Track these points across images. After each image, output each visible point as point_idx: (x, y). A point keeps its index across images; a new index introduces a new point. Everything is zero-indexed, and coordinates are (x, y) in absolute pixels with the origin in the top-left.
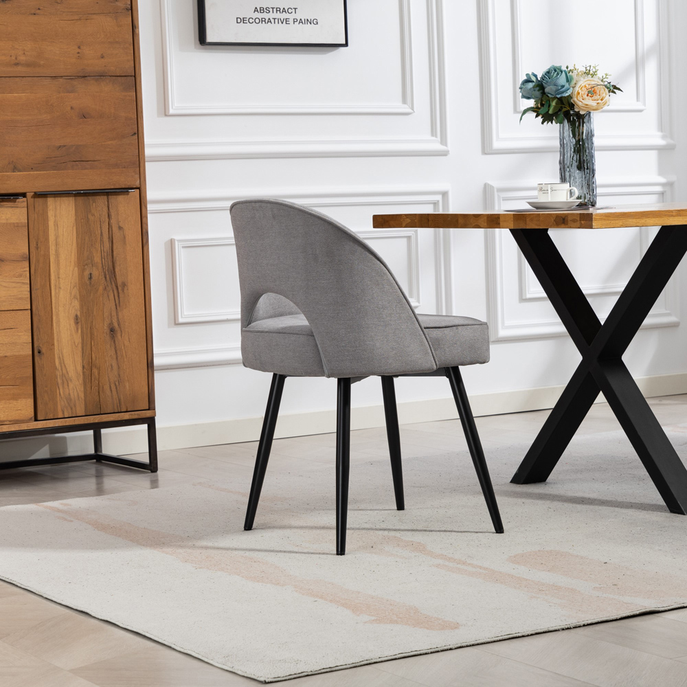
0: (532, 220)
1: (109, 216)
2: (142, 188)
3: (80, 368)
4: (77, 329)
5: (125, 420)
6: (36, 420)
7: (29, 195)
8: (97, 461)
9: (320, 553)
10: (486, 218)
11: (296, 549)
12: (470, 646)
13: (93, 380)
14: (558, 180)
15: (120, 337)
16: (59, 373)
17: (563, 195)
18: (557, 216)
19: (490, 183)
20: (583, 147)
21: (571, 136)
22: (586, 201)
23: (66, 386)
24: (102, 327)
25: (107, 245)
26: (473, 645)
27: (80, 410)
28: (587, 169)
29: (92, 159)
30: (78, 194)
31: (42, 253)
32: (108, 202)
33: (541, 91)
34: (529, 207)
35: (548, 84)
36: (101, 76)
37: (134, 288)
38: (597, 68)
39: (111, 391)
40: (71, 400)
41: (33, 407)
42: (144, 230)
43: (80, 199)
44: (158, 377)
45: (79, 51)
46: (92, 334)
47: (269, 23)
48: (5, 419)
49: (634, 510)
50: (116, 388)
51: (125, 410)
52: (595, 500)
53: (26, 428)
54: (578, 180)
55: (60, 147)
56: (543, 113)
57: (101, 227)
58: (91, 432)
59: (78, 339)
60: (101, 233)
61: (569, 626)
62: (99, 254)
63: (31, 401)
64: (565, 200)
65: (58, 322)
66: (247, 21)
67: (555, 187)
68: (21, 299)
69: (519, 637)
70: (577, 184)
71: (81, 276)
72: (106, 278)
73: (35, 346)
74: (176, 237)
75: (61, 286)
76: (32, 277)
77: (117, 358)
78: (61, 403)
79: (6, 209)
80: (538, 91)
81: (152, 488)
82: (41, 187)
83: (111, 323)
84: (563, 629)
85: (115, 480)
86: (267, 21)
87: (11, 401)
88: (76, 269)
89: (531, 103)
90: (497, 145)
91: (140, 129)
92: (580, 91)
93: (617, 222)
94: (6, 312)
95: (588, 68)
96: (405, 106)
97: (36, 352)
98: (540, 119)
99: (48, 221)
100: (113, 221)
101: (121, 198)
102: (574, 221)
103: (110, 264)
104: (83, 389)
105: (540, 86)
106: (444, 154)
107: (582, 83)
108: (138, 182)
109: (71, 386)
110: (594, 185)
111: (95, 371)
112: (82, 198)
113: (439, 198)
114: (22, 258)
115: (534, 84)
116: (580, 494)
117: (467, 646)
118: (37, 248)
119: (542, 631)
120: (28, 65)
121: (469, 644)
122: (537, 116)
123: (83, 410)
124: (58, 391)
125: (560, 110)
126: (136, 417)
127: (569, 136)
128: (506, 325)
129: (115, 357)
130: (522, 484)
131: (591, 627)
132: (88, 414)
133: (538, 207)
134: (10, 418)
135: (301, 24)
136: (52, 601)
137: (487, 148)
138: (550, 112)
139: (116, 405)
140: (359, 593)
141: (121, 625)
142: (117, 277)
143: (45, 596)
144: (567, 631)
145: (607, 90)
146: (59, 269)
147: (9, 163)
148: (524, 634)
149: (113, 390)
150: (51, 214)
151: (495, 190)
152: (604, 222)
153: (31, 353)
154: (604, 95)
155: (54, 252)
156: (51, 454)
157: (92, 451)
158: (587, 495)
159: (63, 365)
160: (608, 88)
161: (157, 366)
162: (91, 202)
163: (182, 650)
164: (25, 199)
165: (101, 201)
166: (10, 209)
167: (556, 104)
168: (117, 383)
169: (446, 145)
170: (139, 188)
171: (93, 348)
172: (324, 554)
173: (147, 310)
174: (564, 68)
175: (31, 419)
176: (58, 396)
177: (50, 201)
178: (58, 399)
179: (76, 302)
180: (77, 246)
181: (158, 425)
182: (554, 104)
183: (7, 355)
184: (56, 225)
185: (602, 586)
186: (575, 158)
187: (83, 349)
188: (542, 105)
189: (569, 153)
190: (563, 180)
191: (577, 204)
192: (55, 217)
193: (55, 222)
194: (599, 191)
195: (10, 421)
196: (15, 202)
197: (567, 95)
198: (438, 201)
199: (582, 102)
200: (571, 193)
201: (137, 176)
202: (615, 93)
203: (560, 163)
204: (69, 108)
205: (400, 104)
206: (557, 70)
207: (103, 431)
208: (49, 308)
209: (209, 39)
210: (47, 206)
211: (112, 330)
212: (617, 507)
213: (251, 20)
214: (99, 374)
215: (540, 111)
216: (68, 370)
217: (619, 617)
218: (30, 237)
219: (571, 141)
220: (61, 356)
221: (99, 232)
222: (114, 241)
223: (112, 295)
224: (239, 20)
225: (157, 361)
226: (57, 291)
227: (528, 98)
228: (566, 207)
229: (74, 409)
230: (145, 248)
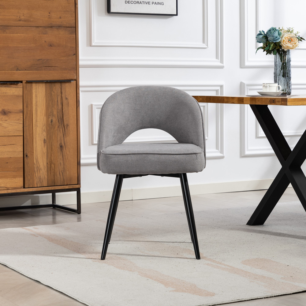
0: (259, 101)
1: (61, 93)
2: (77, 80)
3: (45, 164)
4: (45, 146)
5: (66, 189)
6: (24, 188)
7: (24, 82)
8: (53, 208)
9: (152, 256)
10: (237, 99)
11: (141, 254)
12: (219, 304)
13: (51, 170)
14: (273, 82)
15: (65, 150)
16: (35, 166)
17: (274, 89)
18: (271, 99)
19: (244, 82)
20: (286, 66)
21: (280, 61)
22: (286, 92)
23: (39, 172)
24: (56, 145)
25: (60, 106)
26: (221, 304)
27: (45, 184)
28: (287, 77)
29: (54, 66)
30: (47, 82)
31: (29, 109)
32: (61, 86)
33: (266, 39)
34: (258, 94)
35: (270, 36)
36: (59, 27)
37: (72, 127)
38: (293, 29)
39: (60, 175)
40: (41, 179)
41: (23, 181)
42: (78, 100)
43: (48, 84)
44: (82, 169)
45: (49, 15)
46: (52, 148)
47: (141, 4)
48: (9, 187)
49: (304, 240)
50: (62, 174)
51: (66, 184)
52: (286, 234)
53: (19, 192)
54: (283, 82)
55: (39, 60)
56: (267, 49)
57: (57, 98)
58: (51, 194)
59: (45, 150)
60: (58, 100)
61: (267, 297)
62: (56, 111)
63: (22, 179)
64: (275, 91)
65: (36, 142)
66: (130, 3)
67: (271, 85)
68: (18, 130)
69: (243, 301)
70: (282, 84)
71: (47, 121)
72: (59, 122)
73: (25, 153)
74: (94, 103)
75: (38, 125)
76: (24, 121)
77: (63, 160)
78: (36, 180)
79: (13, 88)
80: (265, 39)
81: (78, 222)
82: (29, 78)
83: (61, 143)
84: (265, 298)
85: (61, 217)
86: (139, 3)
87: (13, 179)
88: (45, 117)
89: (261, 45)
90: (247, 64)
91: (77, 52)
92: (285, 40)
93: (299, 103)
94: (11, 137)
95: (289, 29)
96: (204, 44)
97: (25, 156)
98: (265, 52)
99: (32, 94)
100: (63, 95)
101: (67, 85)
102: (279, 102)
103: (61, 115)
104: (46, 174)
105: (266, 37)
106: (222, 67)
107: (286, 36)
108: (76, 77)
109: (41, 172)
110: (290, 85)
111: (53, 165)
112: (49, 84)
113: (219, 88)
114: (20, 112)
115: (263, 36)
116: (279, 231)
117: (218, 305)
118: (27, 107)
119: (254, 298)
120: (25, 21)
121: (218, 304)
122: (264, 51)
123: (47, 184)
124: (35, 174)
125: (275, 49)
126: (71, 188)
127: (279, 61)
128: (249, 149)
129: (62, 159)
130: (252, 225)
131: (278, 297)
132: (49, 186)
133: (262, 94)
134: (12, 187)
135: (156, 4)
136: (24, 275)
137: (242, 65)
138: (270, 49)
139: (62, 182)
140: (169, 276)
141: (54, 288)
142: (64, 122)
143: (21, 273)
144: (266, 299)
145: (298, 40)
146: (37, 117)
147: (15, 67)
148: (245, 300)
149: (61, 174)
150: (34, 91)
151: (246, 85)
152: (293, 103)
153: (22, 156)
154: (296, 42)
155: (35, 109)
156: (32, 204)
157: (51, 203)
158: (282, 232)
159: (37, 162)
160: (298, 39)
161: (82, 164)
162: (53, 86)
163: (82, 302)
164: (22, 84)
165: (58, 85)
166: (15, 88)
167: (273, 45)
168: (63, 172)
169: (223, 63)
170: (76, 80)
171: (52, 155)
172: (154, 256)
173: (78, 137)
174: (277, 28)
175: (22, 187)
176: (35, 177)
177: (34, 85)
178: (35, 178)
179: (45, 133)
180: (46, 107)
181: (82, 192)
182: (272, 45)
183: (12, 156)
184: (36, 96)
185: (285, 277)
186: (281, 72)
187: (47, 155)
188: (267, 46)
189: (279, 69)
190: (275, 82)
191: (281, 93)
192: (36, 92)
193: (36, 95)
194: (292, 87)
195: (12, 188)
196: (17, 85)
197: (278, 41)
198: (218, 90)
199: (286, 45)
200: (279, 88)
201: (75, 74)
202: (301, 41)
203: (274, 74)
204: (44, 42)
205: (201, 43)
206: (274, 29)
207: (56, 194)
208: (32, 135)
209: (112, 11)
210: (32, 87)
211: (61, 147)
212: (296, 238)
213: (132, 2)
214: (54, 167)
215: (265, 49)
216: (40, 165)
217: (292, 293)
218: (24, 102)
219: (279, 63)
220: (37, 159)
221: (57, 100)
222: (63, 105)
223: (62, 130)
224: (126, 2)
225: (82, 161)
226: (36, 127)
227: (260, 42)
228: (276, 95)
229: (42, 183)
230: (78, 108)
